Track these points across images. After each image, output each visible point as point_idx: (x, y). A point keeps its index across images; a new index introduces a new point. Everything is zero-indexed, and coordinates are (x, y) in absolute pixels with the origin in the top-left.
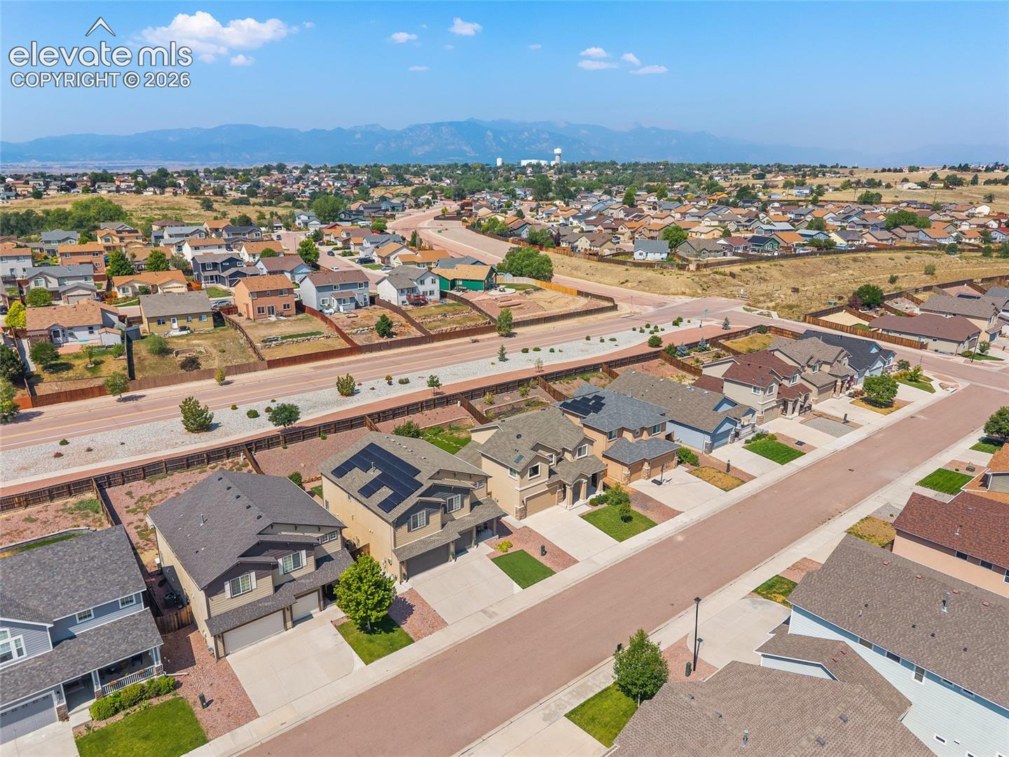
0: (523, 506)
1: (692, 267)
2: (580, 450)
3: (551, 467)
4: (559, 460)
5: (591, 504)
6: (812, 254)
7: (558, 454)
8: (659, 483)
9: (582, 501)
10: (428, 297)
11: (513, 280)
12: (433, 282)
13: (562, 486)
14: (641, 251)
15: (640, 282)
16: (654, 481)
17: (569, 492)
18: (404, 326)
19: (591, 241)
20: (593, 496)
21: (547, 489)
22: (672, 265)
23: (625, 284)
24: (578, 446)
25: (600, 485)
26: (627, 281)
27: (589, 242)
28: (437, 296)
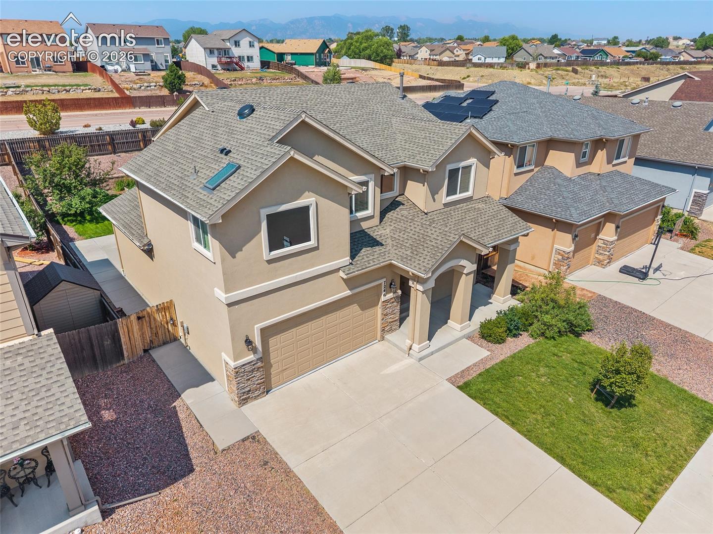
0: (251, 357)
1: (533, 65)
2: (453, 173)
3: (365, 225)
4: (389, 207)
5: (484, 336)
6: (640, 63)
7: (385, 183)
8: (642, 275)
9: (458, 326)
10: (246, 64)
11: (350, 63)
12: (251, 45)
13: (398, 282)
14: (479, 56)
15: (483, 76)
16: (626, 270)
17: (420, 303)
18: (206, 86)
19: (431, 51)
20: (486, 313)
21: (348, 293)
22: (512, 65)
23: (468, 79)
24: (446, 160)
25: (504, 284)
26: (468, 76)
27: (429, 52)
28: (256, 64)
